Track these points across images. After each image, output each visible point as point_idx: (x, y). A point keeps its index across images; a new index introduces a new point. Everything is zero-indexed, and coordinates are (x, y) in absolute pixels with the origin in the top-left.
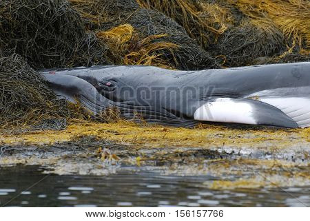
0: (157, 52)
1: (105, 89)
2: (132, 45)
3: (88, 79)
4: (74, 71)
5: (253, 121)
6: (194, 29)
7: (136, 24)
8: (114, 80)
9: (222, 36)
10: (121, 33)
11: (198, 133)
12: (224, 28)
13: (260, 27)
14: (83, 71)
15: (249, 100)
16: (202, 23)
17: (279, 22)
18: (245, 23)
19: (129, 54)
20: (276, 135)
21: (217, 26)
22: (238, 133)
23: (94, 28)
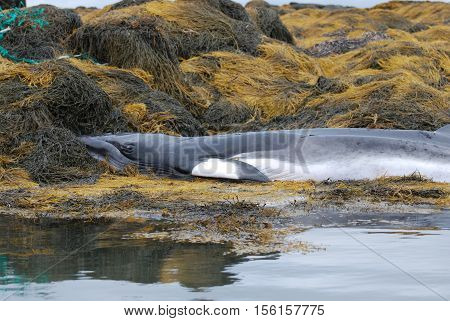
0: (164, 122)
3: (113, 143)
5: (236, 177)
6: (188, 104)
8: (132, 144)
9: (207, 109)
12: (208, 103)
13: (233, 103)
15: (232, 160)
16: (194, 100)
17: (246, 99)
18: (222, 100)
21: (204, 102)
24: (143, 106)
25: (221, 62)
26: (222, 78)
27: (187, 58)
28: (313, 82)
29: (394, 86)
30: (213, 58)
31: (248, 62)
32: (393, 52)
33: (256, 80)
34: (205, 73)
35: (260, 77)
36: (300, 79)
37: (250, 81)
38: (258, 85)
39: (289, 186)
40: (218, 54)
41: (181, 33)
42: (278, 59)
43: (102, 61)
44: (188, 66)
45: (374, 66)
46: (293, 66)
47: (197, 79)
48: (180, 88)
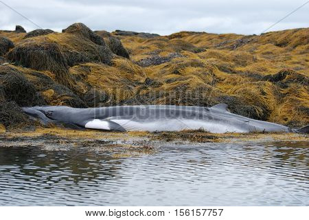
0: (64, 100)
1: (49, 115)
2: (54, 98)
3: (41, 111)
4: (35, 107)
5: (108, 129)
6: (75, 91)
7: (54, 89)
8: (52, 111)
9: (84, 94)
10: (49, 93)
11: (89, 133)
12: (85, 91)
14: (40, 108)
15: (107, 120)
16: (78, 89)
18: (93, 89)
19: (53, 101)
20: (119, 134)
21: (83, 90)
22: (104, 133)
23: (39, 90)
24: (53, 91)
25: (91, 69)
26: (92, 77)
27: (72, 66)
28: (142, 81)
29: (188, 84)
30: (87, 67)
31: (106, 69)
32: (187, 65)
33: (111, 79)
34: (82, 75)
35: (113, 78)
36: (135, 79)
37: (108, 79)
38: (112, 82)
39: (136, 133)
40: (89, 64)
41: (68, 51)
42: (123, 68)
43: (27, 67)
44: (73, 70)
45: (176, 72)
46: (131, 72)
47: (78, 78)
48: (71, 82)
